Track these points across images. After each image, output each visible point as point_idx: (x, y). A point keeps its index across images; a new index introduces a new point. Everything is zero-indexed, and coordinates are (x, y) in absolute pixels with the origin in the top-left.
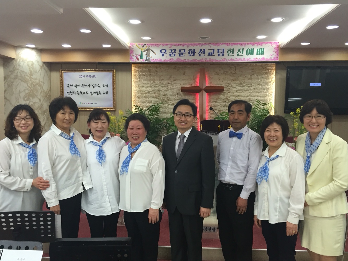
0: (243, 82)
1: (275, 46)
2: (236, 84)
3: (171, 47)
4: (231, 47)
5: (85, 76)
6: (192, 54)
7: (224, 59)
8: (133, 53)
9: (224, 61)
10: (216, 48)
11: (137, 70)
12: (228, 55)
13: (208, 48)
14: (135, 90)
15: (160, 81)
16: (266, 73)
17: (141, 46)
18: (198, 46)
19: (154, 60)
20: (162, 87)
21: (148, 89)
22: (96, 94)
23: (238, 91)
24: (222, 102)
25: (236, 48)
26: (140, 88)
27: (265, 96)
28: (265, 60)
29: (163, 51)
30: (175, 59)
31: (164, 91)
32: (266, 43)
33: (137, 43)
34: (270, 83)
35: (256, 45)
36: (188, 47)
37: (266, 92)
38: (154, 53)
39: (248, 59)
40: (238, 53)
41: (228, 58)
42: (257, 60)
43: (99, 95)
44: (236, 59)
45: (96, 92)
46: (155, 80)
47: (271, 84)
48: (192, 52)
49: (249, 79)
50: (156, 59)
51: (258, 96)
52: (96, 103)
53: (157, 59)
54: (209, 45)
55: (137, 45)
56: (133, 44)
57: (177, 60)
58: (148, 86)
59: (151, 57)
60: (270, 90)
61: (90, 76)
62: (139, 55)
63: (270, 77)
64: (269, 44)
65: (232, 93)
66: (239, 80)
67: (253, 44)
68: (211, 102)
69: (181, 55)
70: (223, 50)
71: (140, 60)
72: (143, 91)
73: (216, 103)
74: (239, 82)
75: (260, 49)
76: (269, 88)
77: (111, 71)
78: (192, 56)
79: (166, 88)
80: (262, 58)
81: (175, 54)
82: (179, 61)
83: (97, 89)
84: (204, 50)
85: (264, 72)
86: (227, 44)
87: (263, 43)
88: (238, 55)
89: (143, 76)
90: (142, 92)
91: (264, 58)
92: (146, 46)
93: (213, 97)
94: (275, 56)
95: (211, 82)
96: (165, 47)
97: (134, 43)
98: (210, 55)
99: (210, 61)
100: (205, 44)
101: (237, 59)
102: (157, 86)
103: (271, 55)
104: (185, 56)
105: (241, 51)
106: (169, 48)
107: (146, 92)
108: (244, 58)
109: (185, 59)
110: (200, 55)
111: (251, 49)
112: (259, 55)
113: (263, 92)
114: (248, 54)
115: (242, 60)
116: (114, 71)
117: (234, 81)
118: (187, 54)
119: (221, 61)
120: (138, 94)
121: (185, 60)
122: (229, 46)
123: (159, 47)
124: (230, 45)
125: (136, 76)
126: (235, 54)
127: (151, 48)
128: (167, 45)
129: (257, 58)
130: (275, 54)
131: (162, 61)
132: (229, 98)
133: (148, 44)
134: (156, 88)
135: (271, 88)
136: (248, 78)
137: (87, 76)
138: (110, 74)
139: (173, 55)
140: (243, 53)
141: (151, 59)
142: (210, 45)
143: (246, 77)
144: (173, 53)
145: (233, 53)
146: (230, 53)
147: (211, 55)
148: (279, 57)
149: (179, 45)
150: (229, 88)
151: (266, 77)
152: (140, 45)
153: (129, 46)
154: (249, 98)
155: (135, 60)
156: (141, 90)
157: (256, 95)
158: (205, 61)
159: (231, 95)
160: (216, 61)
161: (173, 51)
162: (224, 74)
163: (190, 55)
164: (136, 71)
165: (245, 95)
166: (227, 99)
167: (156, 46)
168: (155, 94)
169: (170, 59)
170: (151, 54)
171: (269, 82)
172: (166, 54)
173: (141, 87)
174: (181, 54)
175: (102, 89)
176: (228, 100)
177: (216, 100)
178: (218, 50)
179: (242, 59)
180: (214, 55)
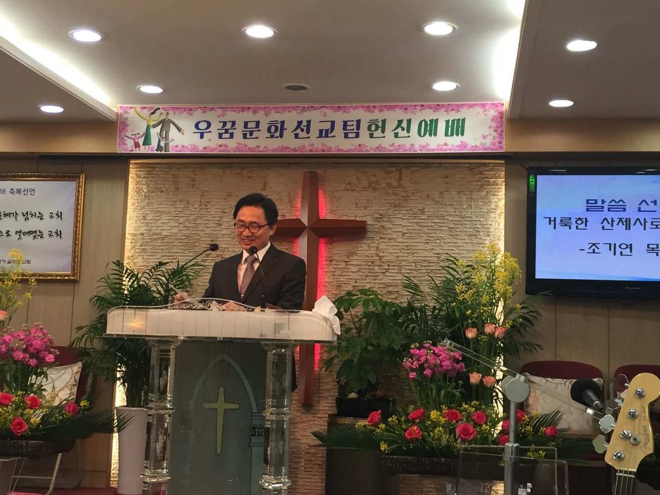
0: (419, 210)
1: (493, 113)
2: (401, 216)
3: (223, 115)
4: (377, 115)
5: (8, 190)
6: (277, 134)
7: (360, 145)
8: (127, 131)
9: (359, 151)
10: (339, 117)
11: (144, 178)
12: (371, 136)
13: (318, 118)
14: (135, 230)
15: (201, 205)
16: (481, 188)
17: (146, 113)
18: (294, 113)
19: (178, 149)
20: (206, 222)
21: (168, 226)
22: (31, 237)
23: (408, 235)
24: (364, 264)
25: (392, 117)
26: (147, 224)
27: (481, 248)
28: (468, 150)
29: (203, 126)
30: (232, 145)
31: (212, 232)
32: (471, 106)
33: (138, 106)
34: (493, 215)
35: (445, 110)
36: (266, 115)
37: (483, 238)
38: (179, 129)
39: (422, 147)
40: (396, 131)
41: (369, 144)
42: (446, 150)
43: (39, 240)
44: (390, 146)
45: (30, 233)
46: (188, 203)
47: (495, 218)
48: (276, 128)
49: (437, 203)
50: (183, 146)
51: (461, 248)
52: (29, 262)
53: (186, 145)
54: (321, 110)
55: (139, 110)
56: (127, 108)
57: (238, 148)
58: (168, 218)
59: (170, 139)
60: (493, 233)
61: (19, 191)
62: (141, 134)
63: (491, 197)
64: (480, 110)
65: (390, 239)
66: (409, 205)
67: (437, 108)
68: (334, 262)
69: (248, 136)
70: (359, 122)
71: (142, 147)
72: (157, 232)
73: (347, 264)
74: (410, 210)
75: (453, 121)
76: (489, 228)
77: (73, 177)
78: (278, 137)
79: (215, 225)
80: (459, 143)
81: (233, 133)
82: (241, 151)
83: (34, 224)
84: (309, 122)
85: (477, 185)
86: (368, 107)
87: (462, 105)
88: (396, 135)
89: (159, 193)
90: (154, 234)
91: (464, 145)
92: (161, 114)
93: (340, 250)
94: (494, 139)
95: (336, 211)
96: (209, 116)
97: (131, 106)
98: (324, 136)
99: (323, 151)
100: (312, 107)
101: (393, 145)
102: (192, 218)
103: (484, 137)
104: (257, 138)
105: (404, 125)
106: (219, 116)
107: (165, 233)
108: (412, 145)
109: (258, 147)
110: (297, 136)
111: (431, 121)
112: (452, 135)
113: (473, 238)
114: (422, 135)
115: (408, 148)
116: (80, 179)
117: (395, 206)
118: (263, 133)
119: (351, 150)
120: (142, 239)
121: (257, 149)
122: (374, 112)
123: (192, 115)
124: (376, 111)
125: (141, 193)
126: (389, 133)
127: (171, 117)
128: (212, 109)
129: (446, 145)
130: (495, 134)
131: (198, 150)
132: (383, 252)
133: (164, 108)
134: (190, 225)
135: (497, 227)
136: (434, 200)
137: (12, 189)
138: (71, 186)
139: (228, 135)
140: (408, 131)
141: (172, 147)
142: (324, 110)
143: (428, 196)
144: (227, 131)
145: (383, 131)
146: (376, 129)
147: (326, 136)
148: (504, 143)
149: (243, 109)
150: (383, 227)
151: (483, 198)
152: (146, 110)
153: (117, 113)
154: (436, 254)
155: (130, 149)
156: (151, 230)
157: (457, 245)
158: (311, 150)
159: (388, 244)
160: (339, 150)
161: (229, 126)
162: (370, 189)
163: (272, 136)
164: (141, 180)
165: (427, 246)
166: (377, 255)
167: (185, 112)
168: (185, 241)
169: (221, 146)
170: (173, 132)
171: (489, 212)
172: (210, 132)
173: (152, 221)
174: (248, 133)
175: (47, 225)
176: (380, 257)
177: (348, 257)
178: (345, 123)
179: (408, 146)
180: (334, 136)
